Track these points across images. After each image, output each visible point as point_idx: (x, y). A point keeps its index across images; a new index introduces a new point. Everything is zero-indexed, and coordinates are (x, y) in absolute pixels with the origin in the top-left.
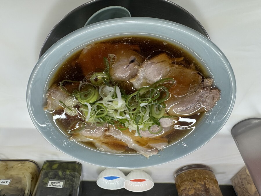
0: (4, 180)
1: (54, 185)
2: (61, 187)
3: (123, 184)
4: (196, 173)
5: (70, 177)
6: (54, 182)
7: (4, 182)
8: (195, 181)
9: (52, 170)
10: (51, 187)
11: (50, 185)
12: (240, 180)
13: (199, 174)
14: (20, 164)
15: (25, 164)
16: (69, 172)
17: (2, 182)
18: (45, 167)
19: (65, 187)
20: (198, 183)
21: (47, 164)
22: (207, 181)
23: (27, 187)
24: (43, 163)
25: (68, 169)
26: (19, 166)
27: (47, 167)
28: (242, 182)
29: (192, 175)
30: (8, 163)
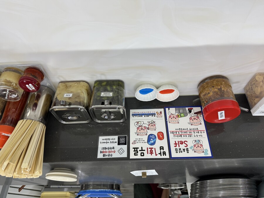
0: (67, 94)
1: (106, 95)
2: (111, 96)
3: (155, 96)
4: (215, 81)
5: (117, 90)
6: (105, 93)
7: (68, 95)
8: (213, 87)
9: (102, 86)
10: (104, 96)
11: (103, 95)
12: (250, 87)
13: (218, 81)
14: (77, 84)
15: (80, 84)
16: (116, 87)
17: (66, 95)
18: (96, 85)
19: (114, 96)
20: (216, 88)
21: (97, 83)
22: (223, 86)
23: (85, 99)
24: (94, 83)
25: (114, 85)
26: (76, 85)
27: (98, 84)
28: (252, 88)
29: (211, 83)
30: (67, 83)
